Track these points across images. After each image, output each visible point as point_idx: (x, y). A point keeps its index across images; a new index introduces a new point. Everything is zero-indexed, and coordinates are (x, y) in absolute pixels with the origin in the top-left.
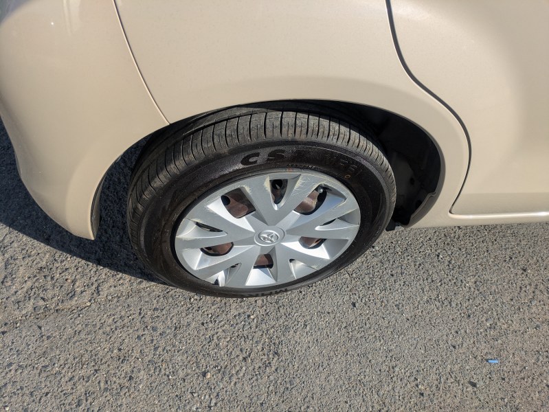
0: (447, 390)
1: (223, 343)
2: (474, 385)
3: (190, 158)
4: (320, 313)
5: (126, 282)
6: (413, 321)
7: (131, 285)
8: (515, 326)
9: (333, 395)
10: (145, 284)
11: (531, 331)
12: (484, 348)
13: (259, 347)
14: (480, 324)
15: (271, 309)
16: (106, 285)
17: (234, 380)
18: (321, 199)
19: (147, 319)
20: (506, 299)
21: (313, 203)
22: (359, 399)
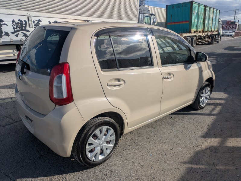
0: (146, 163)
1: (100, 175)
2: (150, 160)
3: (87, 129)
4: (116, 161)
5: (71, 175)
6: (134, 155)
7: (73, 175)
8: (152, 148)
9: (126, 173)
10: (76, 173)
11: (155, 148)
12: (148, 154)
13: (108, 172)
14: (145, 150)
15: (105, 165)
16: (67, 177)
17: (106, 179)
18: (107, 132)
19: (81, 179)
20: (148, 144)
21: (106, 133)
22: (132, 171)
